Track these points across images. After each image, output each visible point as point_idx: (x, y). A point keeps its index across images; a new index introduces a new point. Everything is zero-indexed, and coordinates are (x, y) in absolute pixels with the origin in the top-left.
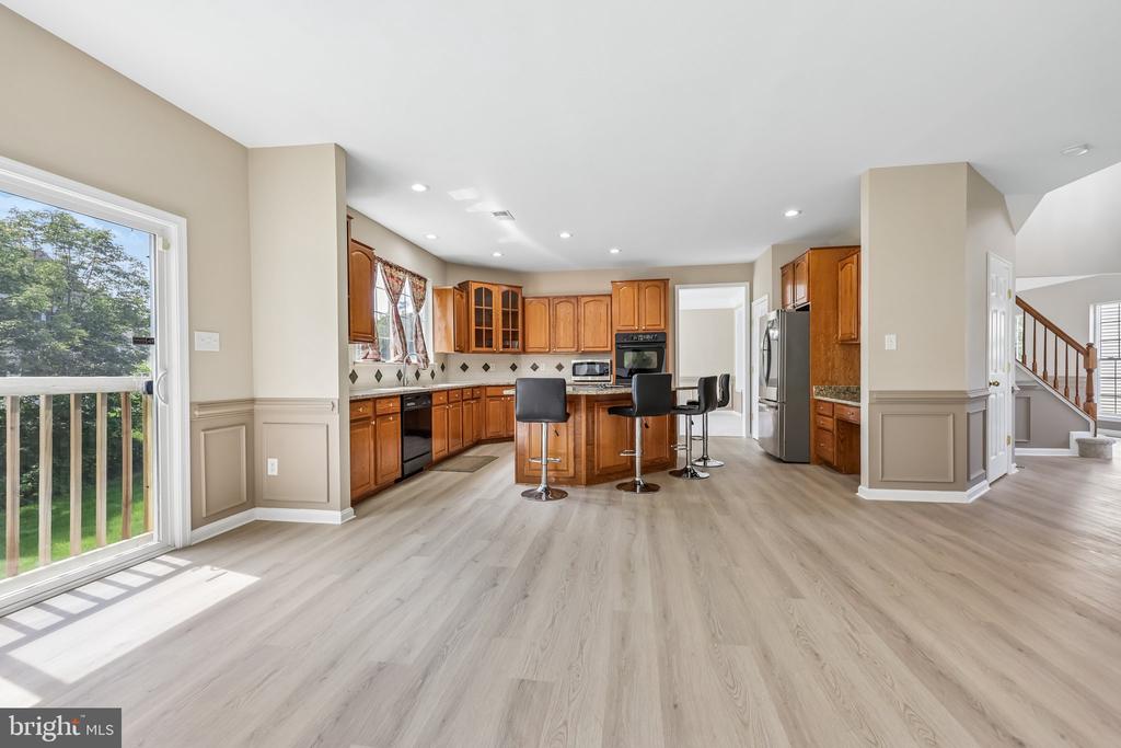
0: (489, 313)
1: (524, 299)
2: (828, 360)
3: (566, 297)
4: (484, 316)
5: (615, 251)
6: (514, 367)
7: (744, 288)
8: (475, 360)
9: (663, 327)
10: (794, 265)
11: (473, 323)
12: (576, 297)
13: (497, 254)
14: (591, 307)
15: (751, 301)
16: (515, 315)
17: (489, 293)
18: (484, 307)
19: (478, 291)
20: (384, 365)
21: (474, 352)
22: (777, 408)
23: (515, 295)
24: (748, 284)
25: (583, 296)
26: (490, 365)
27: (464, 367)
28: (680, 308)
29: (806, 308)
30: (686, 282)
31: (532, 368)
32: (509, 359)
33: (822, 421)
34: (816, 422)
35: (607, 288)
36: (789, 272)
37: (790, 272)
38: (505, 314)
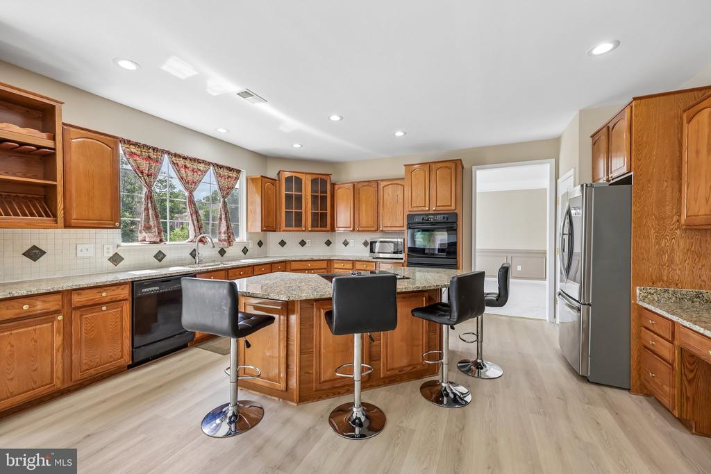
0: (299, 199)
1: (333, 185)
2: (661, 252)
3: (369, 181)
4: (294, 201)
5: (399, 134)
6: (328, 243)
7: (549, 165)
8: (292, 237)
9: (453, 207)
10: (608, 130)
11: (284, 206)
12: (377, 181)
13: (297, 146)
14: (389, 190)
15: (557, 177)
16: (324, 199)
17: (299, 181)
18: (294, 193)
19: (289, 180)
20: (165, 246)
21: (284, 231)
22: (579, 310)
23: (324, 182)
24: (553, 161)
25: (382, 180)
26: (307, 241)
27: (283, 243)
28: (478, 190)
29: (627, 181)
30: (483, 163)
31: (344, 243)
32: (324, 236)
33: (650, 340)
34: (640, 337)
35: (401, 172)
36: (602, 141)
37: (603, 138)
38: (314, 198)
